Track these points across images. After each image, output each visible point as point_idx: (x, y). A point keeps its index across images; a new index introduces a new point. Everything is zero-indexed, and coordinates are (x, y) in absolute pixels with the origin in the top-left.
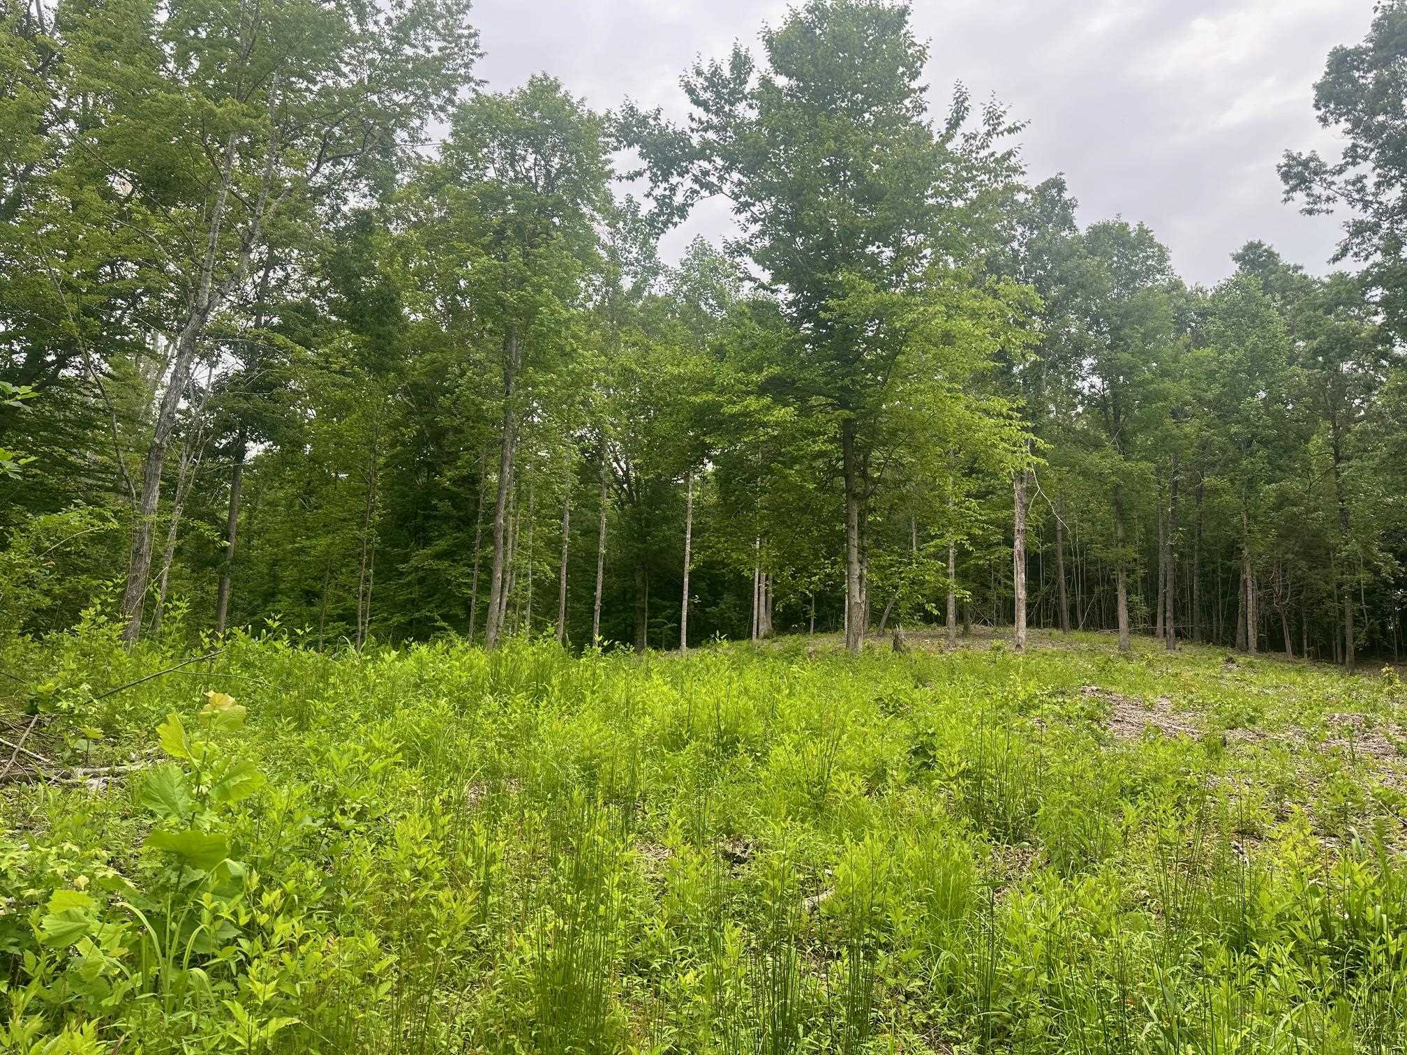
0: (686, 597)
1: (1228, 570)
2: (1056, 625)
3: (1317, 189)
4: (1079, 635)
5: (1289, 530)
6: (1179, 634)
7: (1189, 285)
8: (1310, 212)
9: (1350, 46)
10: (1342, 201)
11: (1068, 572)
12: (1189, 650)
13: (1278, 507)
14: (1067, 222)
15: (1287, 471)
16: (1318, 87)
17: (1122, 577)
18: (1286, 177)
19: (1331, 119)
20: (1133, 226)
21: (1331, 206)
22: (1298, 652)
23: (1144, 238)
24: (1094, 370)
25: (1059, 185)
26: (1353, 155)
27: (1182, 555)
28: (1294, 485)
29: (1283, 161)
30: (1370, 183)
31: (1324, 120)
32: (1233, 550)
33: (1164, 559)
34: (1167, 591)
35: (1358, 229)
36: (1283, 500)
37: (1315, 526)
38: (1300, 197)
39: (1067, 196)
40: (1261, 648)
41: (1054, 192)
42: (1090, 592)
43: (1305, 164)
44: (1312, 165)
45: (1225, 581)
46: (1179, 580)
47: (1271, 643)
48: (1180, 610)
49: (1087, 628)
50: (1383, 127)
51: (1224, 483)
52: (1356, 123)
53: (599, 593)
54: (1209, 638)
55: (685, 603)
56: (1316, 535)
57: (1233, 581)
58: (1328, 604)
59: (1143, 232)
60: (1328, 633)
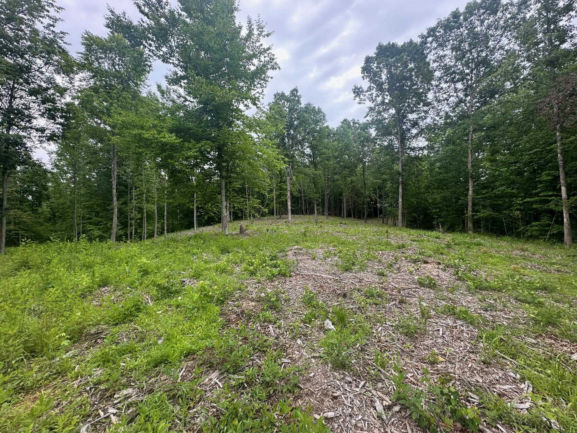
0: (195, 213)
1: (339, 199)
2: (303, 214)
3: (362, 97)
4: (307, 216)
5: (354, 189)
6: (329, 214)
7: (330, 127)
8: (360, 103)
9: (370, 56)
10: (367, 100)
11: (305, 201)
12: (332, 218)
13: (351, 184)
14: (299, 102)
15: (352, 175)
16: (362, 68)
17: (315, 202)
18: (354, 92)
19: (365, 77)
20: (316, 108)
21: (365, 102)
22: (354, 217)
23: (320, 111)
24: (308, 147)
25: (296, 90)
26: (370, 89)
27: (330, 196)
28: (354, 178)
29: (354, 88)
30: (374, 95)
31: (363, 77)
32: (341, 194)
33: (326, 197)
34: (326, 205)
35: (371, 109)
36: (352, 182)
37: (358, 188)
38: (357, 99)
39: (298, 94)
40: (346, 217)
41: (295, 92)
42: (310, 206)
43: (359, 89)
44: (360, 90)
45: (339, 202)
46: (329, 202)
47: (349, 216)
48: (329, 209)
49: (309, 214)
50: (377, 80)
51: (339, 177)
52: (371, 79)
53: (166, 214)
54: (336, 215)
55: (195, 215)
56: (359, 190)
57: (341, 201)
58: (360, 206)
59: (319, 109)
60: (360, 212)
